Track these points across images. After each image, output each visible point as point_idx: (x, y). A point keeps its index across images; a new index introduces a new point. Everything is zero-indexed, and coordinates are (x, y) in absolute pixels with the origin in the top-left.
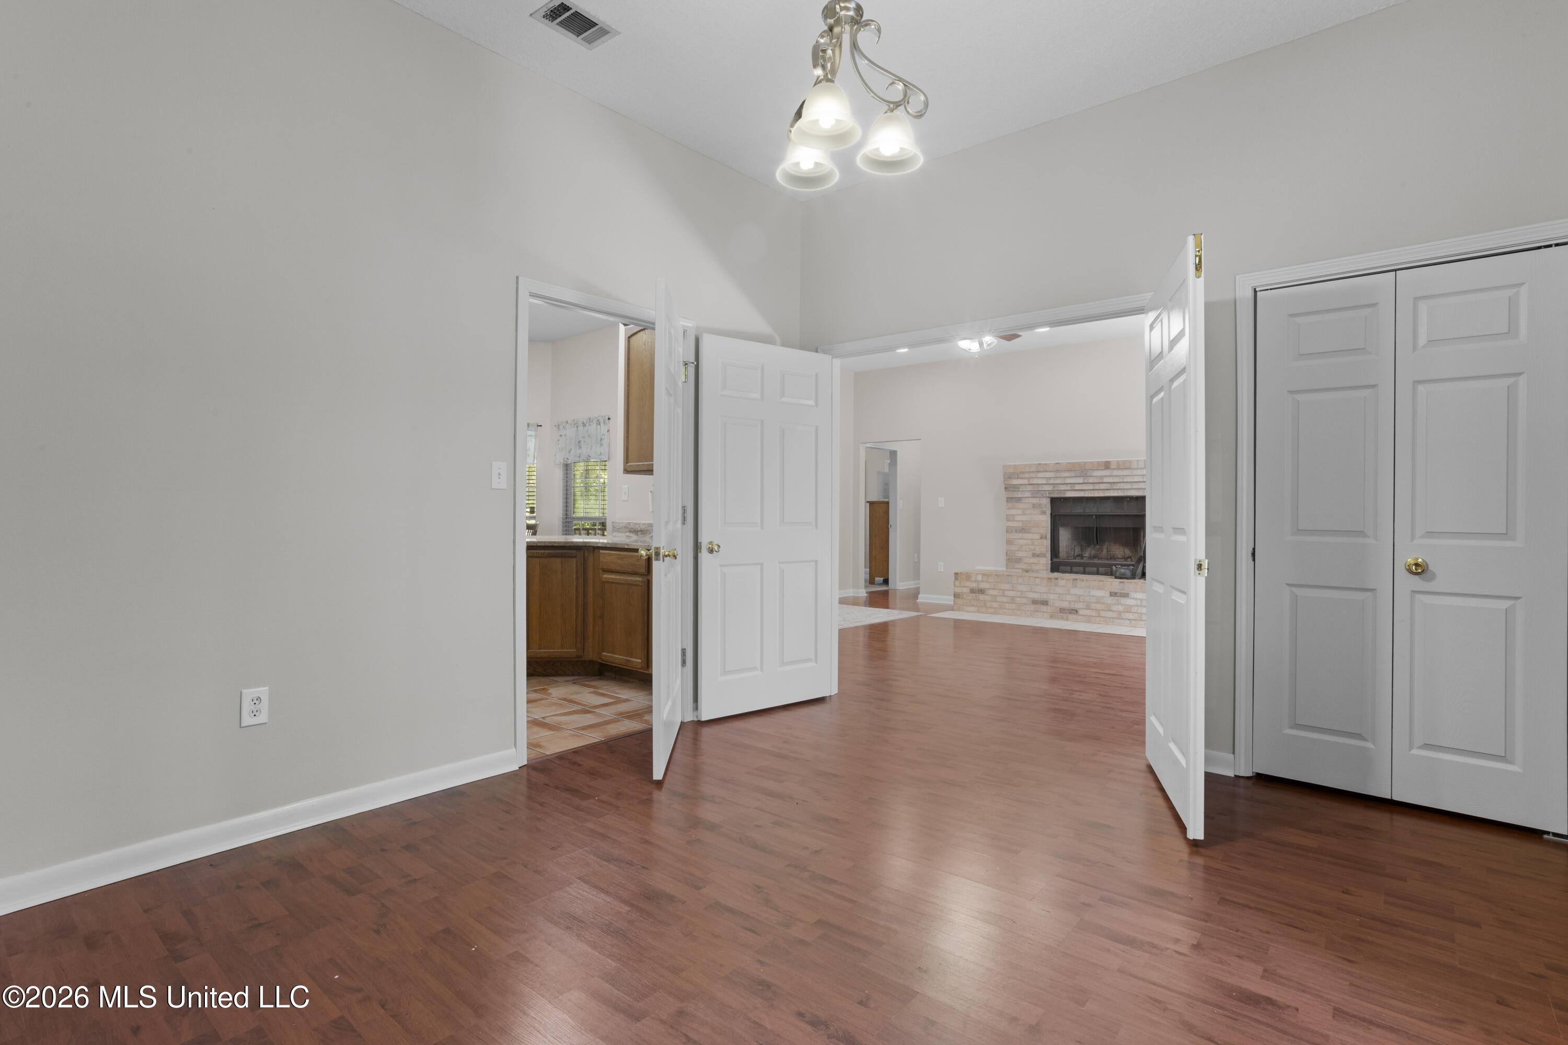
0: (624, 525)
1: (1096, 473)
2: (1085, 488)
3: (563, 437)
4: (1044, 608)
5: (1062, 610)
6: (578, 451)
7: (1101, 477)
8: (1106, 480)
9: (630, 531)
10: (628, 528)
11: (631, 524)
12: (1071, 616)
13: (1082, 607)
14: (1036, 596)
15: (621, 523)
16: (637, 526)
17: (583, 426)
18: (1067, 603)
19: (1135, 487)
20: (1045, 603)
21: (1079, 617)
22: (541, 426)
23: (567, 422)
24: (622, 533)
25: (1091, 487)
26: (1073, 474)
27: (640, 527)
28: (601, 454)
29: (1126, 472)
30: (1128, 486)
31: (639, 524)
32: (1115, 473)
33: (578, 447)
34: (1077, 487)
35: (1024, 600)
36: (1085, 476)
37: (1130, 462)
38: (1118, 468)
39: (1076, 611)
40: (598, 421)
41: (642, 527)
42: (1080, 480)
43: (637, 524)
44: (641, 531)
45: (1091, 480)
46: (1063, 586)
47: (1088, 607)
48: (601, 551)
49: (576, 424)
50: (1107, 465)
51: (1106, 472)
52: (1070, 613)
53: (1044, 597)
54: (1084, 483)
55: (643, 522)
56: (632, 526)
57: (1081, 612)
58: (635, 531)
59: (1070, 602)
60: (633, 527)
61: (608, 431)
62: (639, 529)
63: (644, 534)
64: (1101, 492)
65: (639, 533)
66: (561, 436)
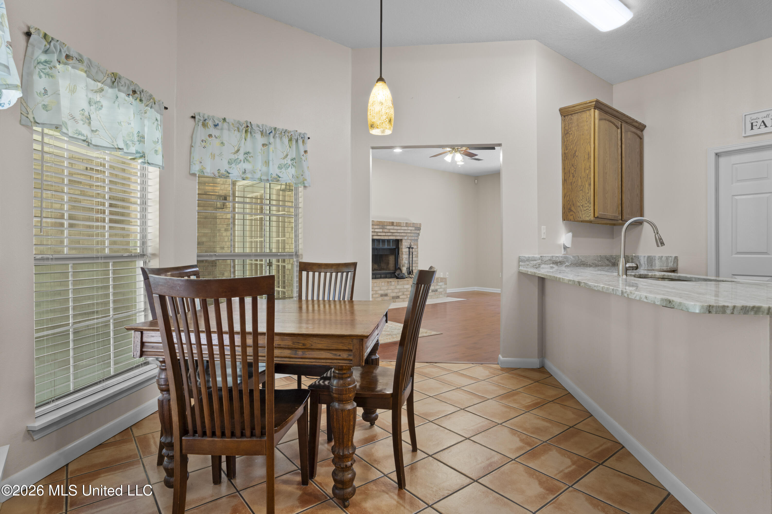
1: (388, 227)
2: (382, 234)
3: (216, 139)
4: (386, 298)
5: (393, 298)
7: (389, 229)
8: (391, 231)
9: (553, 263)
11: (554, 257)
12: (397, 300)
13: (401, 294)
14: (382, 292)
15: (547, 256)
16: (558, 259)
18: (395, 293)
19: (400, 235)
20: (386, 295)
21: (400, 300)
24: (548, 265)
25: (384, 234)
26: (378, 227)
29: (399, 228)
30: (398, 234)
32: (395, 228)
34: (379, 234)
35: (377, 295)
36: (383, 228)
37: (401, 223)
38: (397, 226)
39: (398, 297)
41: (561, 259)
42: (381, 230)
44: (560, 262)
45: (386, 231)
46: (394, 285)
47: (403, 294)
50: (392, 224)
51: (392, 227)
52: (396, 298)
53: (386, 292)
54: (382, 232)
56: (554, 259)
57: (401, 297)
58: (556, 263)
59: (396, 293)
60: (555, 259)
62: (559, 260)
64: (387, 237)
65: (559, 264)
66: (211, 136)
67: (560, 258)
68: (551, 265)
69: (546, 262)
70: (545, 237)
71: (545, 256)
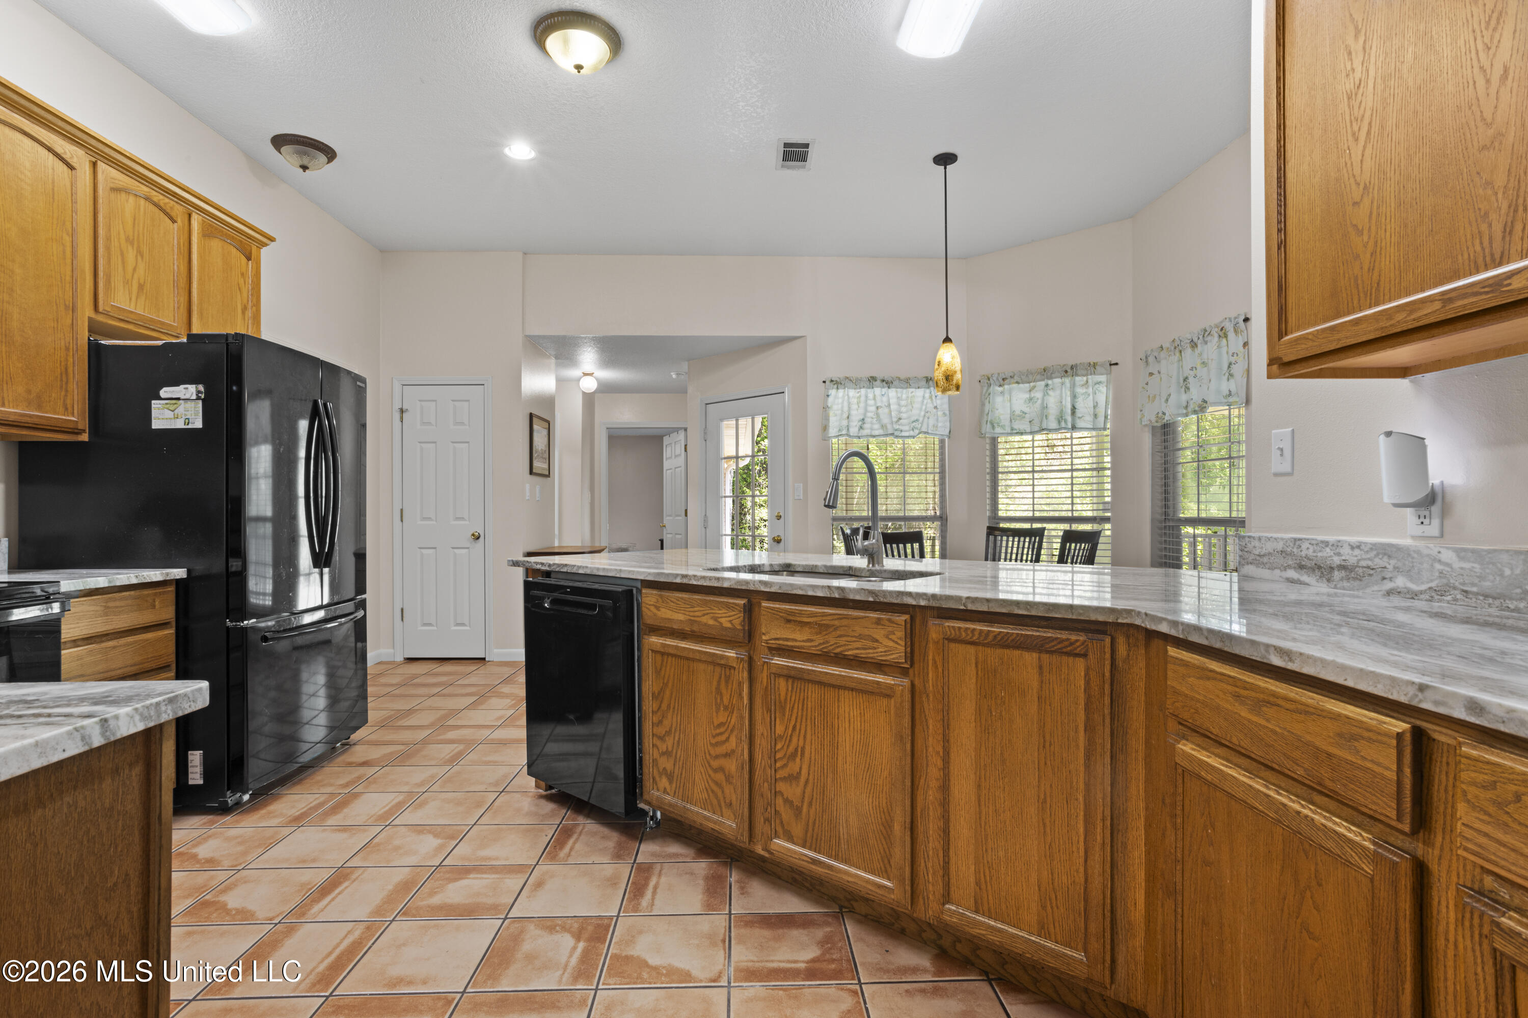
0: (1280, 546)
3: (1156, 375)
6: (1184, 397)
9: (1305, 567)
10: (1291, 554)
11: (1305, 545)
15: (1269, 539)
16: (1328, 551)
17: (1192, 347)
22: (1117, 364)
23: (1162, 347)
27: (1339, 554)
28: (1230, 394)
31: (1338, 545)
33: (1183, 389)
40: (1222, 329)
43: (1326, 543)
44: (1342, 567)
48: (1172, 651)
49: (1177, 347)
55: (1354, 539)
56: (1307, 550)
58: (1319, 567)
60: (1310, 553)
61: (1246, 344)
62: (1337, 560)
63: (1359, 578)
65: (1337, 574)
66: (1151, 374)
67: (1346, 551)
68: (1292, 574)
69: (1265, 560)
70: (1286, 467)
71: (1260, 539)
